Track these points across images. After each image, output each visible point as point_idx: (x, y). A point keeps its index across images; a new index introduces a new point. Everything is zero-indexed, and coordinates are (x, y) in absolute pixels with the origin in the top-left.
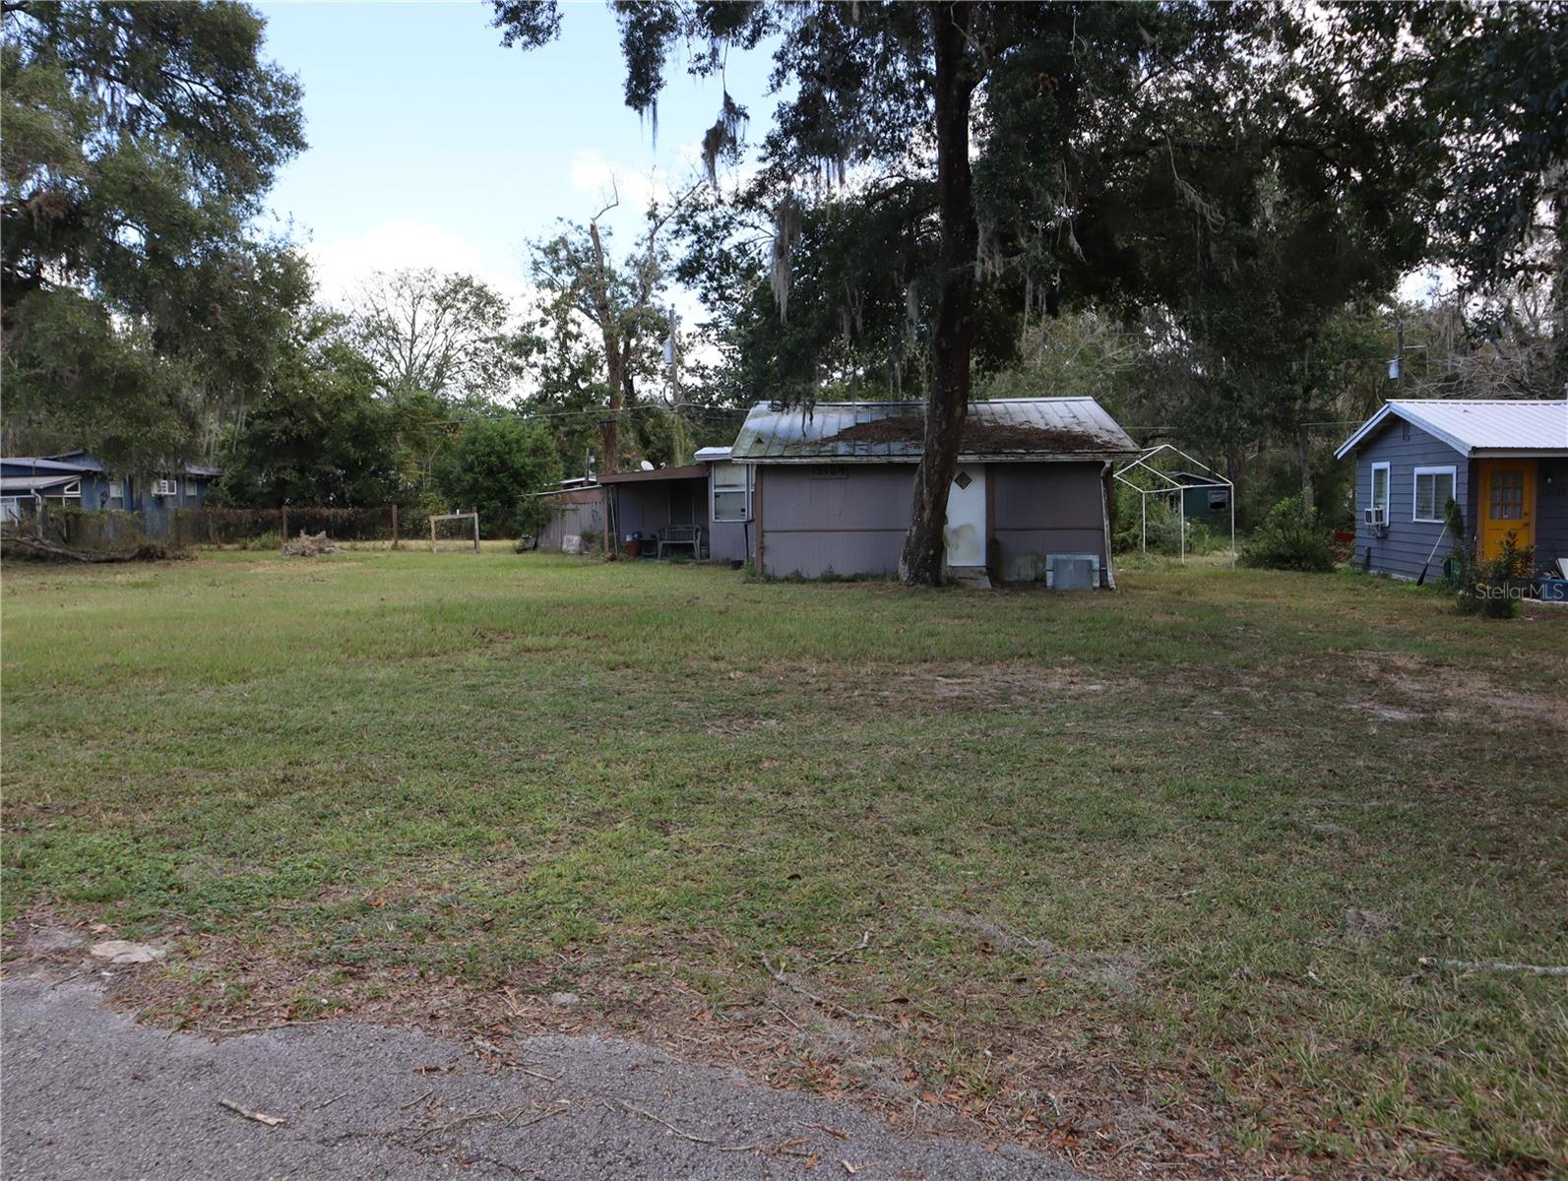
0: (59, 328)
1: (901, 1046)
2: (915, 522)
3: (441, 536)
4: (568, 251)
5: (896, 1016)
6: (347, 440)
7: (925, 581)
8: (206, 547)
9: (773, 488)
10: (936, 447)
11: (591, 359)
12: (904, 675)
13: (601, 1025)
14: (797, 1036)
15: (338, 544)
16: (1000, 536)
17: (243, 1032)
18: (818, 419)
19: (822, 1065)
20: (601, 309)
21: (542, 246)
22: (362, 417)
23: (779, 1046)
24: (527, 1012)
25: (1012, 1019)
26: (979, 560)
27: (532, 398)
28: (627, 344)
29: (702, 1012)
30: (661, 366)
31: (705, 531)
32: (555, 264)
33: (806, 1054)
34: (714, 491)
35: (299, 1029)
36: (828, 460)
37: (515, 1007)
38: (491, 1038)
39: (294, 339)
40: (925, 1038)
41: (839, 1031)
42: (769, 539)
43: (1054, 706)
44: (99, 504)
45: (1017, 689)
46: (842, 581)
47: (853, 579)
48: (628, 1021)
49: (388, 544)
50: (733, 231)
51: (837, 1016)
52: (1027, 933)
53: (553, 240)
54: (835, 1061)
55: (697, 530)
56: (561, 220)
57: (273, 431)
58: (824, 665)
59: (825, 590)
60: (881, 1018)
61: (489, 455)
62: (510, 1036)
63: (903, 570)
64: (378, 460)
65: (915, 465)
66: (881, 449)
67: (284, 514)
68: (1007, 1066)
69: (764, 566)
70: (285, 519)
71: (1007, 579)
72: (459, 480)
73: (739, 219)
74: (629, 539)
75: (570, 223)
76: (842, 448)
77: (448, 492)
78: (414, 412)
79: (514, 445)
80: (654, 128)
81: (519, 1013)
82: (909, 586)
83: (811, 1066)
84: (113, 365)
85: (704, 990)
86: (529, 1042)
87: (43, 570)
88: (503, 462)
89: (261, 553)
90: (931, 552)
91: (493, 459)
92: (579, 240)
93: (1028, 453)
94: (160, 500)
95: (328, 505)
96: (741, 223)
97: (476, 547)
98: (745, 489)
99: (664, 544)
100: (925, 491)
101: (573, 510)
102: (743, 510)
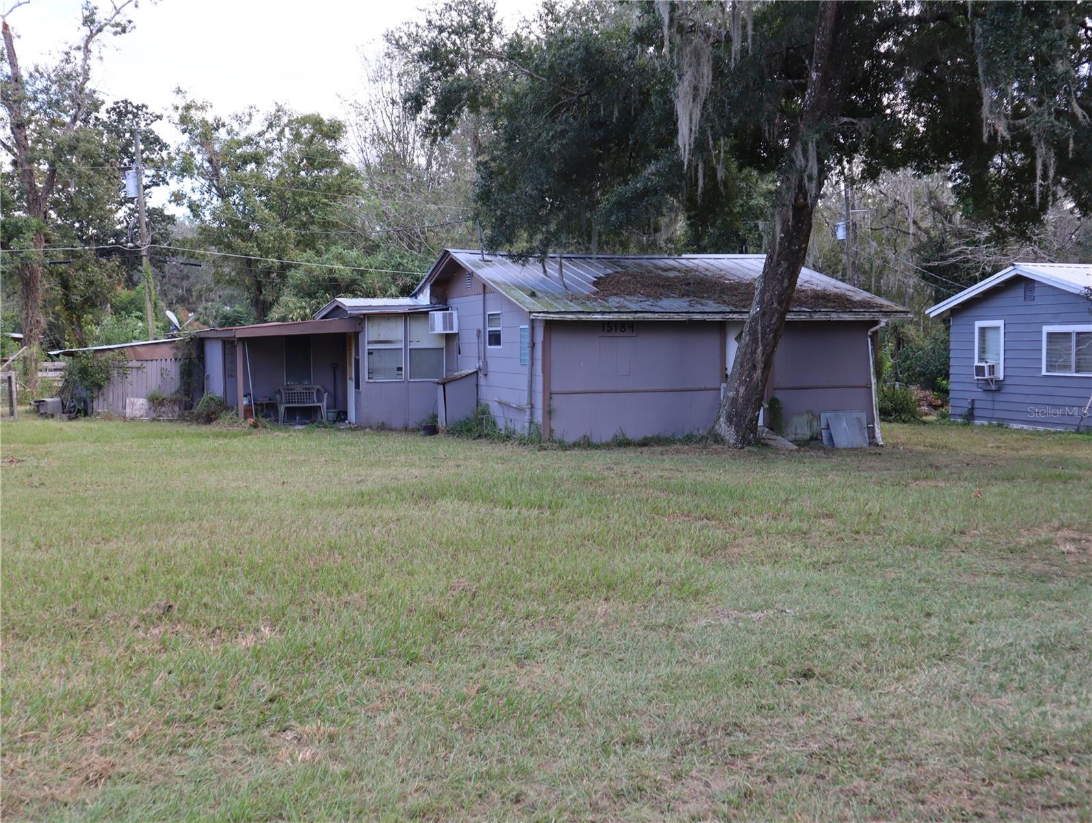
2: (743, 383)
7: (749, 444)
9: (561, 346)
16: (779, 396)
31: (329, 392)
34: (368, 347)
42: (557, 402)
46: (635, 445)
47: (645, 443)
55: (322, 392)
66: (669, 305)
69: (551, 431)
74: (245, 401)
76: (629, 304)
93: (814, 312)
97: (12, 413)
98: (402, 346)
99: (287, 408)
100: (759, 350)
101: (139, 368)
102: (400, 369)
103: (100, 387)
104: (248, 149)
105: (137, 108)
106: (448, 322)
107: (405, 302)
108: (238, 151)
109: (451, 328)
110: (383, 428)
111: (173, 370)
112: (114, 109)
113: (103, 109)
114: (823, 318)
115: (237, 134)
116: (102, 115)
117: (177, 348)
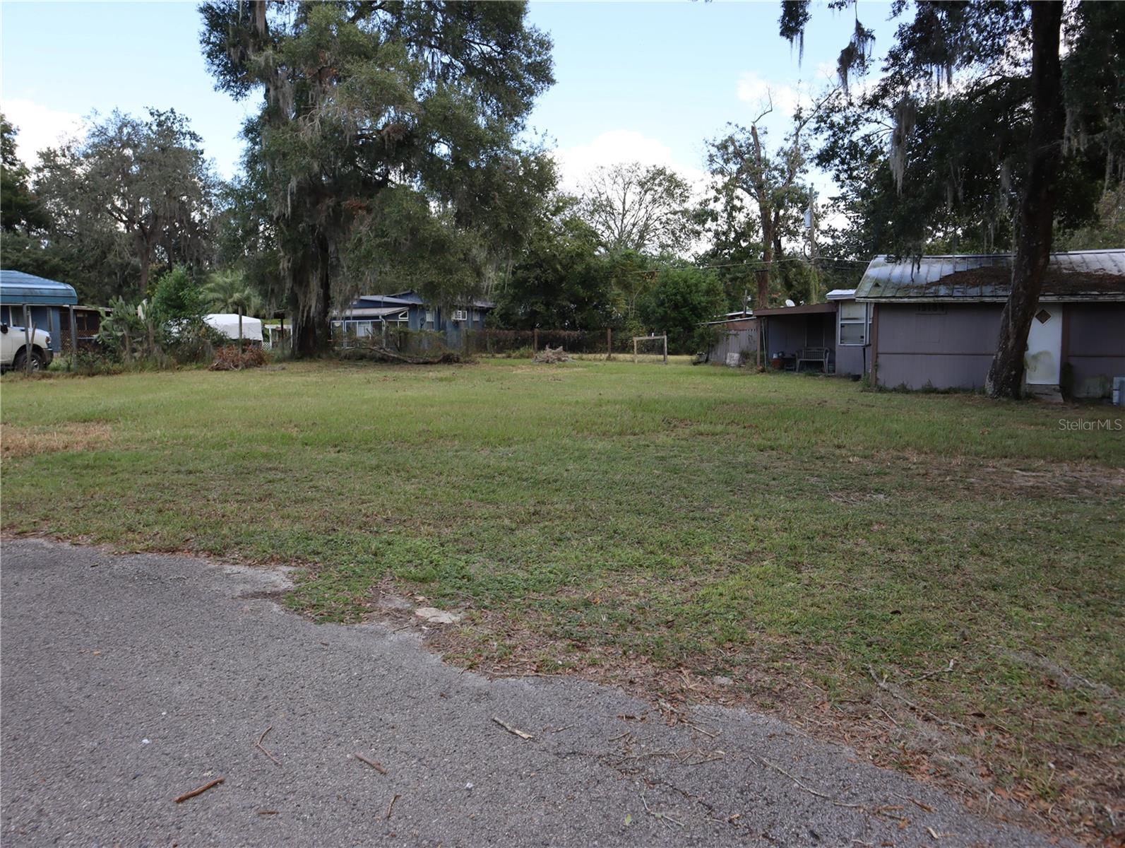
0: (399, 211)
1: (978, 749)
2: (1001, 349)
3: (640, 352)
4: (735, 147)
5: (975, 726)
6: (578, 284)
7: (1007, 395)
8: (484, 355)
9: (886, 321)
10: (1021, 290)
11: (750, 225)
12: (987, 466)
13: (749, 702)
14: (895, 730)
15: (570, 355)
16: (1073, 361)
17: (507, 676)
18: (924, 268)
19: (914, 754)
20: (759, 188)
21: (716, 144)
22: (588, 268)
23: (881, 736)
24: (696, 687)
25: (1074, 742)
26: (1055, 380)
27: (707, 254)
28: (777, 214)
29: (823, 703)
30: (802, 230)
31: (833, 352)
32: (725, 157)
33: (902, 744)
34: (840, 322)
35: (543, 679)
36: (931, 300)
37: (688, 681)
38: (671, 701)
39: (545, 214)
40: (999, 746)
41: (929, 731)
42: (881, 359)
43: (1116, 499)
44: (419, 325)
45: (1084, 484)
46: (938, 393)
47: (947, 392)
48: (768, 702)
49: (604, 356)
50: (860, 126)
51: (927, 719)
52: (1088, 677)
53: (724, 139)
54: (925, 752)
55: (827, 351)
56: (730, 124)
57: (529, 278)
58: (923, 456)
59: (924, 400)
60: (963, 726)
61: (675, 294)
62: (684, 702)
63: (989, 386)
64: (598, 298)
65: (1002, 305)
66: (975, 291)
67: (536, 334)
68: (1069, 779)
69: (877, 379)
70: (536, 338)
71: (1078, 396)
72: (654, 312)
73: (865, 116)
74: (775, 356)
75: (737, 126)
76: (943, 290)
77: (646, 321)
78: (624, 265)
79: (694, 288)
80: (801, 51)
81: (691, 687)
82: (993, 398)
83: (906, 753)
84: (430, 235)
85: (824, 687)
86: (697, 707)
87: (386, 368)
88: (685, 300)
89: (519, 360)
90: (1013, 373)
91: (678, 297)
92: (742, 138)
93: (1102, 295)
94: (457, 324)
95: (564, 328)
96: (867, 120)
97: (664, 359)
99: (801, 361)
100: (1010, 325)
101: (735, 335)
102: (862, 337)
111: (756, 336)
114: (1107, 299)
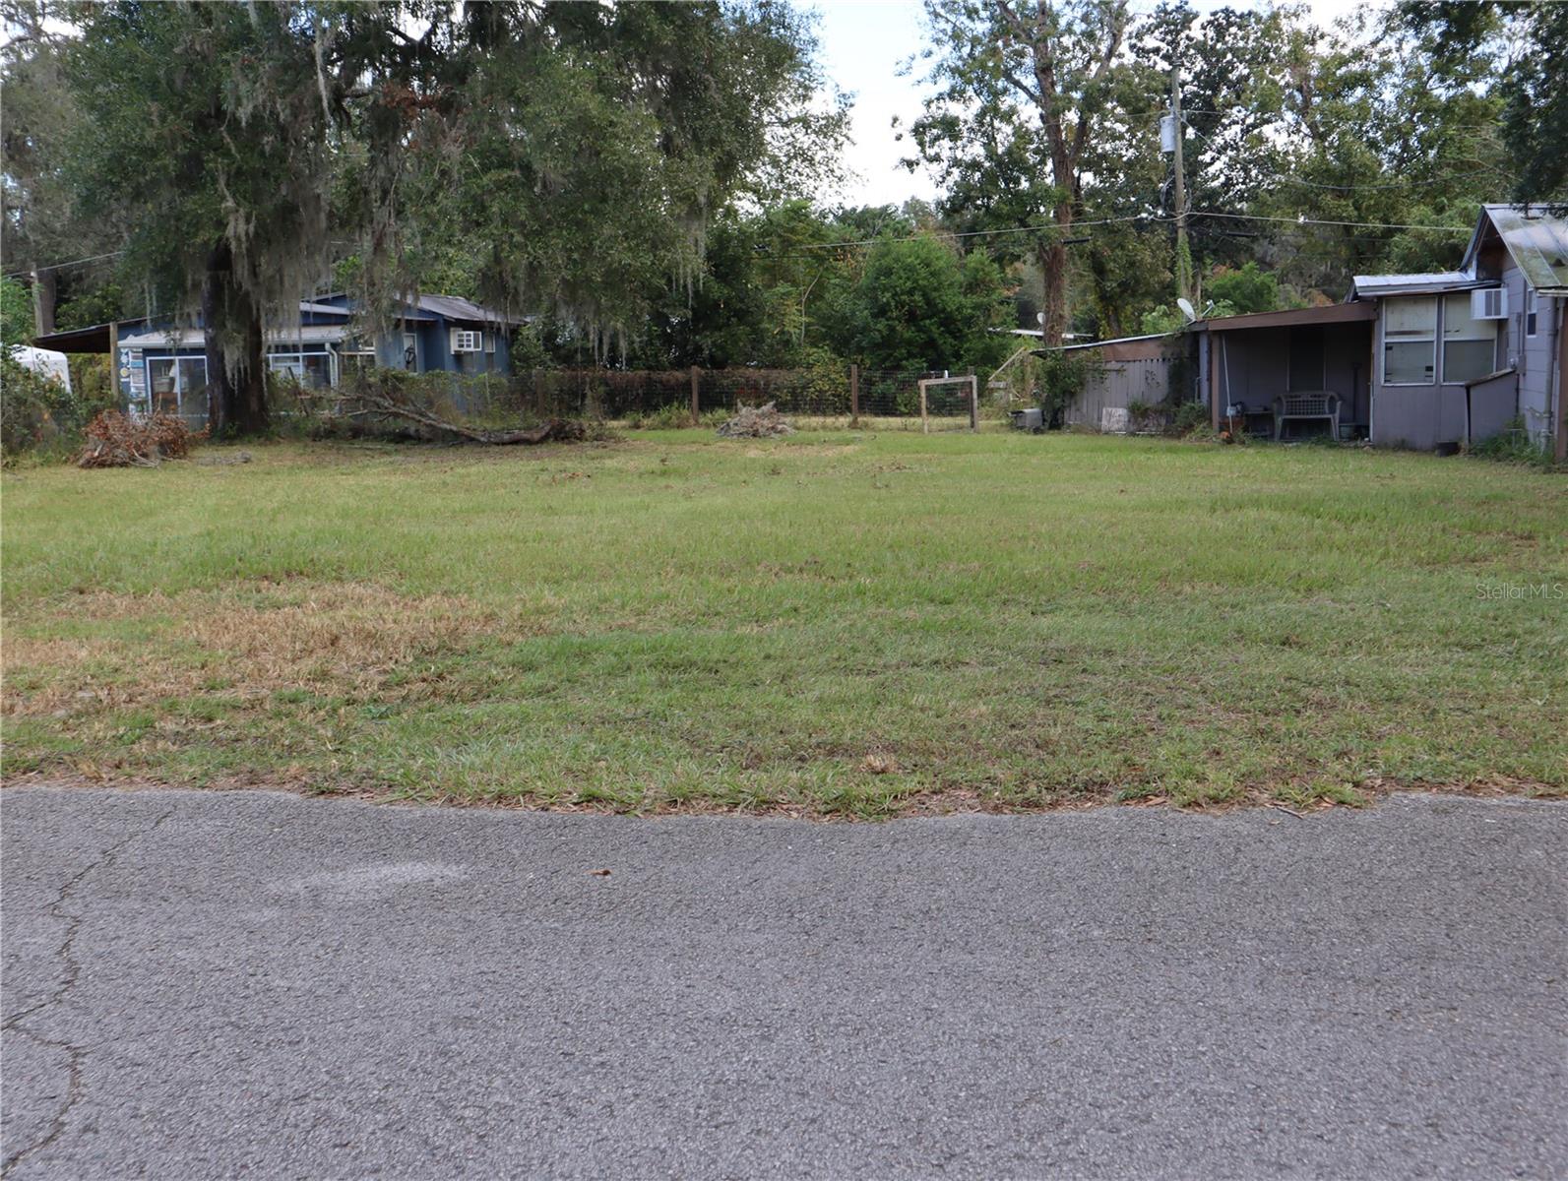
15: (789, 419)
20: (1043, 71)
31: (1344, 400)
34: (1385, 340)
49: (844, 420)
55: (1333, 400)
61: (911, 292)
67: (695, 378)
70: (697, 386)
74: (1230, 411)
79: (944, 278)
88: (929, 302)
91: (917, 297)
97: (973, 425)
98: (1433, 337)
99: (1285, 420)
101: (1118, 371)
102: (1430, 369)
103: (1073, 394)
104: (1355, 67)
105: (1242, 16)
106: (1492, 305)
107: (1454, 277)
108: (1338, 73)
109: (1498, 312)
110: (1403, 446)
111: (1161, 373)
112: (1209, 22)
113: (1196, 24)
115: (1344, 45)
116: (1196, 32)
117: (1165, 346)
